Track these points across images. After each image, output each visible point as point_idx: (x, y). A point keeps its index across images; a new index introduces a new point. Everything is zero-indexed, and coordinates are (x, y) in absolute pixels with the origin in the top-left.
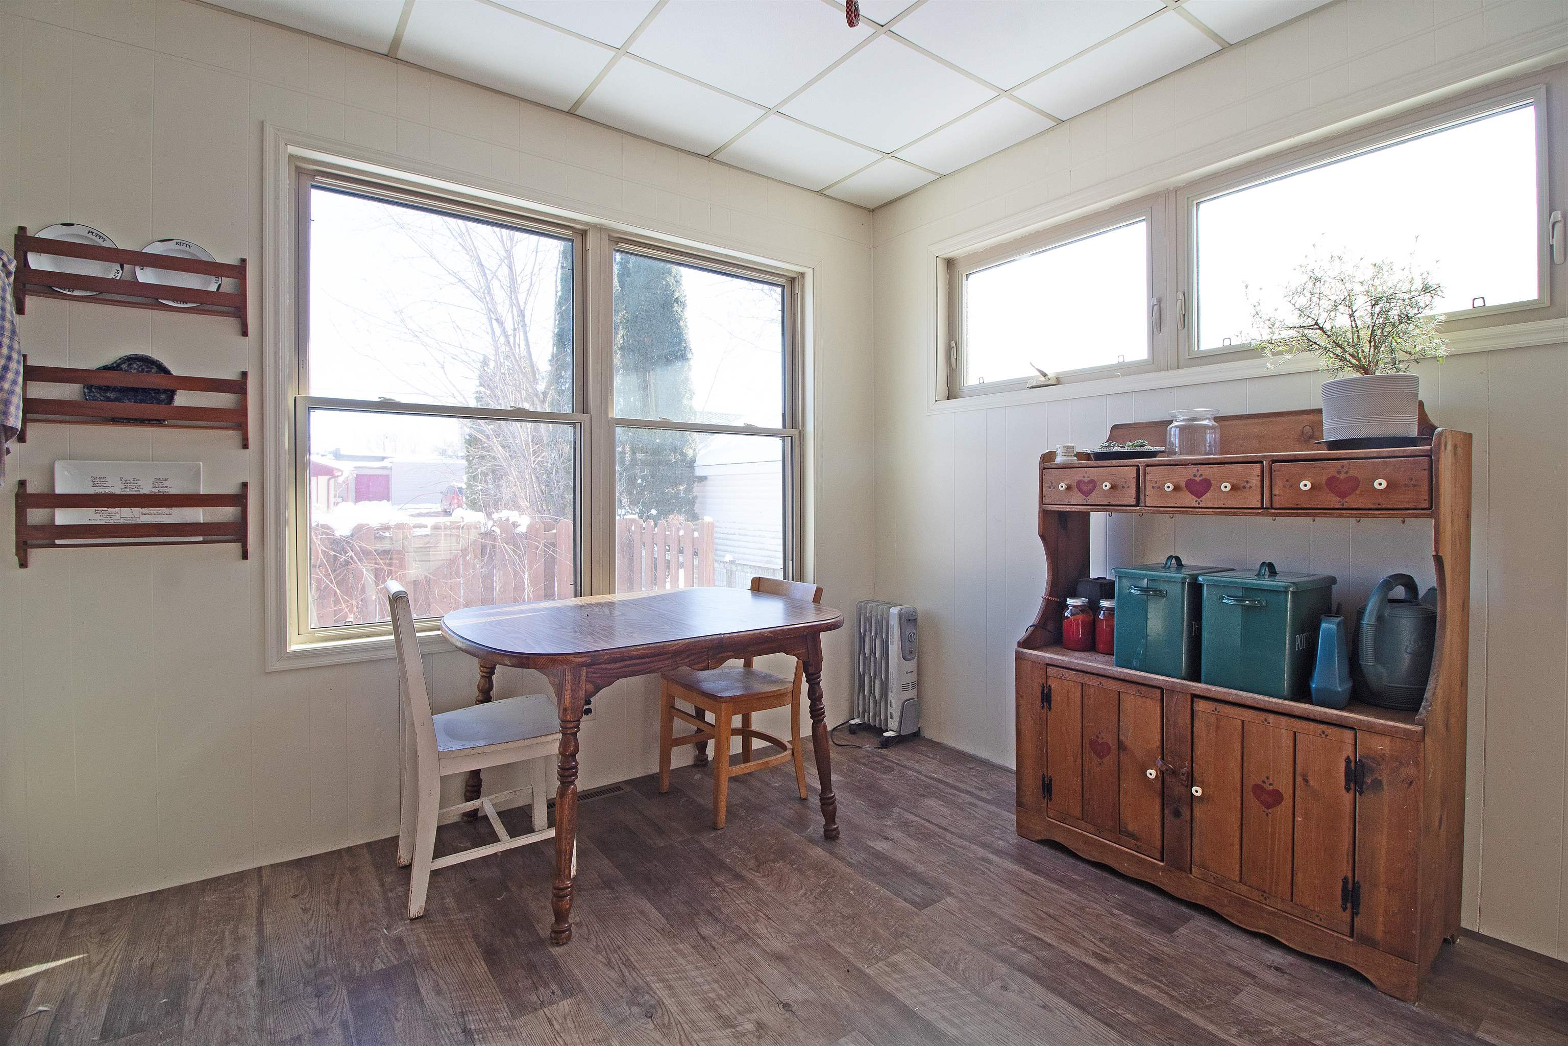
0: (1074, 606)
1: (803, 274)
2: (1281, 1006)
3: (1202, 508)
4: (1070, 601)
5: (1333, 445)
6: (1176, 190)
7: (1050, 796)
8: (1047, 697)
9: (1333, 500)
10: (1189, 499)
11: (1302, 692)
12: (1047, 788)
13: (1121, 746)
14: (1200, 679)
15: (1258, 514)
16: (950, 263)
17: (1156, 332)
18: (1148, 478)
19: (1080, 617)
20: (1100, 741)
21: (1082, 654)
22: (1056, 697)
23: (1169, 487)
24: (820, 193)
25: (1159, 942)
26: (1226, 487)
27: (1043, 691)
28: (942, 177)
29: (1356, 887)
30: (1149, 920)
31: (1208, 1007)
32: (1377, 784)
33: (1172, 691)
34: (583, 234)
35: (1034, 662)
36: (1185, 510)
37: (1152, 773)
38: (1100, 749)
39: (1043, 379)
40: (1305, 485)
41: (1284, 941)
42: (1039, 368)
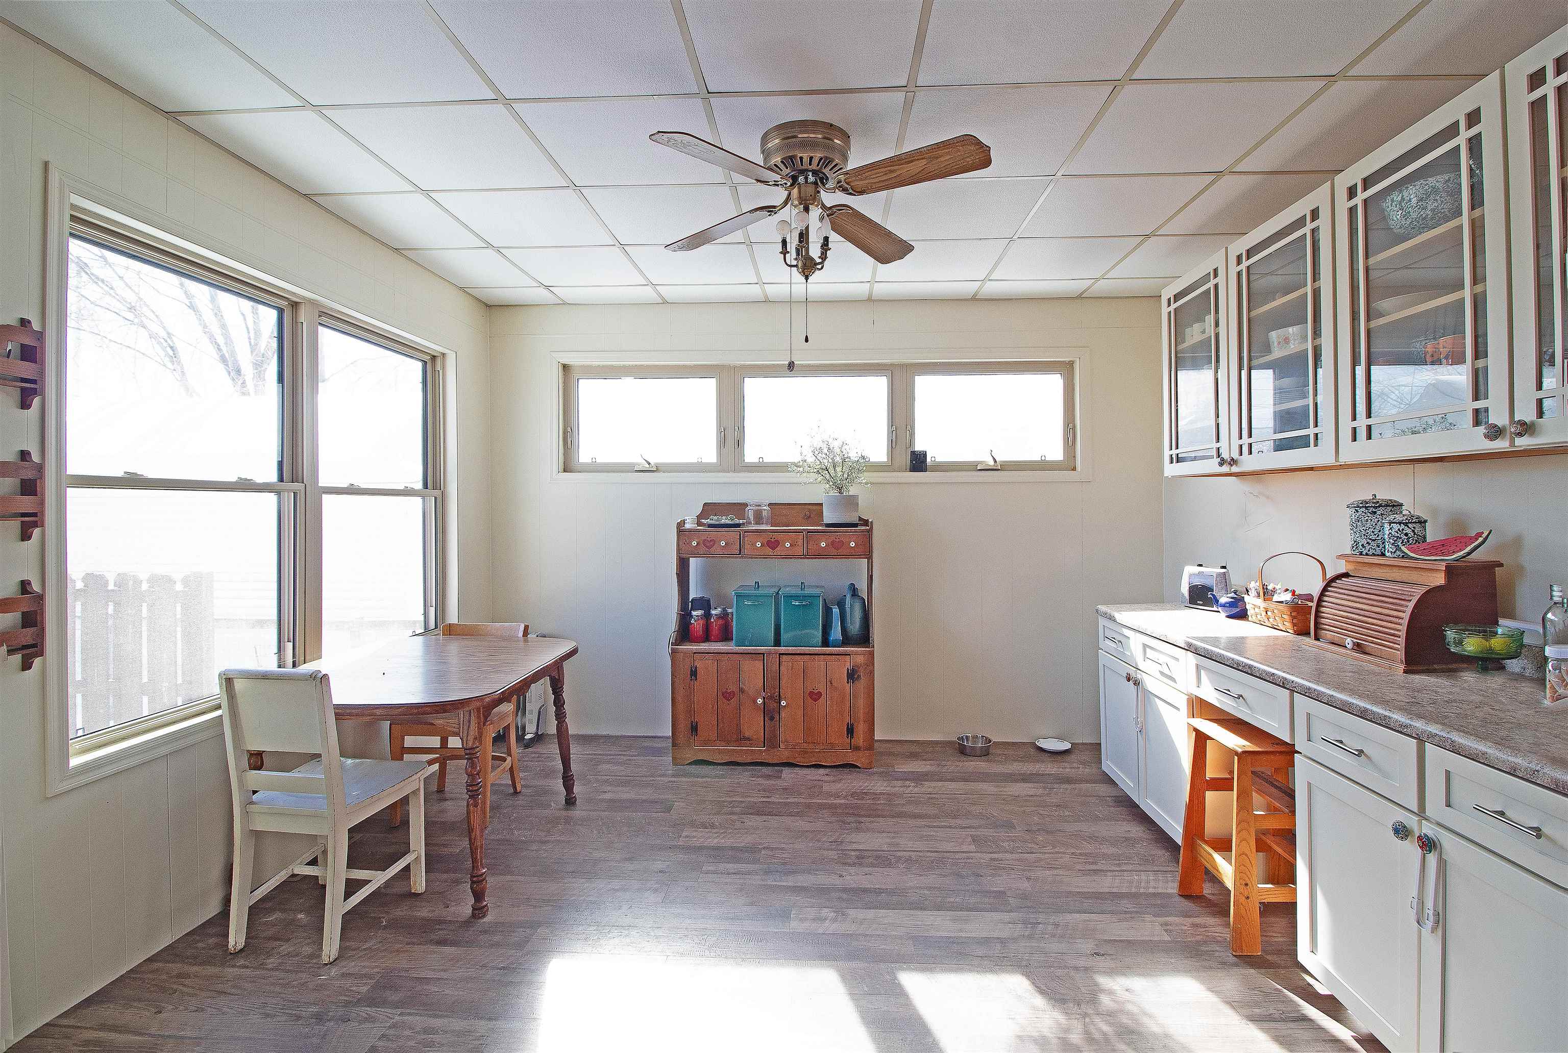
0: (697, 616)
1: (444, 355)
2: (839, 786)
3: (775, 555)
4: (694, 613)
5: (828, 525)
6: (735, 367)
7: (697, 733)
8: (694, 673)
9: (834, 552)
10: (769, 551)
11: (825, 643)
12: (694, 729)
13: (742, 691)
14: (780, 643)
15: (801, 558)
16: (565, 368)
17: (722, 447)
18: (746, 539)
19: (701, 622)
20: (729, 691)
21: (724, 643)
22: (701, 673)
23: (759, 545)
24: (462, 289)
25: (779, 783)
26: (788, 545)
27: (691, 670)
28: (565, 304)
29: (852, 725)
30: (768, 777)
31: (818, 796)
32: (859, 676)
33: (769, 653)
34: (295, 305)
35: (685, 653)
36: (766, 557)
37: (760, 701)
38: (728, 696)
39: (648, 466)
40: (823, 544)
41: (823, 764)
42: (647, 460)
